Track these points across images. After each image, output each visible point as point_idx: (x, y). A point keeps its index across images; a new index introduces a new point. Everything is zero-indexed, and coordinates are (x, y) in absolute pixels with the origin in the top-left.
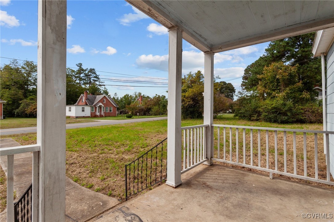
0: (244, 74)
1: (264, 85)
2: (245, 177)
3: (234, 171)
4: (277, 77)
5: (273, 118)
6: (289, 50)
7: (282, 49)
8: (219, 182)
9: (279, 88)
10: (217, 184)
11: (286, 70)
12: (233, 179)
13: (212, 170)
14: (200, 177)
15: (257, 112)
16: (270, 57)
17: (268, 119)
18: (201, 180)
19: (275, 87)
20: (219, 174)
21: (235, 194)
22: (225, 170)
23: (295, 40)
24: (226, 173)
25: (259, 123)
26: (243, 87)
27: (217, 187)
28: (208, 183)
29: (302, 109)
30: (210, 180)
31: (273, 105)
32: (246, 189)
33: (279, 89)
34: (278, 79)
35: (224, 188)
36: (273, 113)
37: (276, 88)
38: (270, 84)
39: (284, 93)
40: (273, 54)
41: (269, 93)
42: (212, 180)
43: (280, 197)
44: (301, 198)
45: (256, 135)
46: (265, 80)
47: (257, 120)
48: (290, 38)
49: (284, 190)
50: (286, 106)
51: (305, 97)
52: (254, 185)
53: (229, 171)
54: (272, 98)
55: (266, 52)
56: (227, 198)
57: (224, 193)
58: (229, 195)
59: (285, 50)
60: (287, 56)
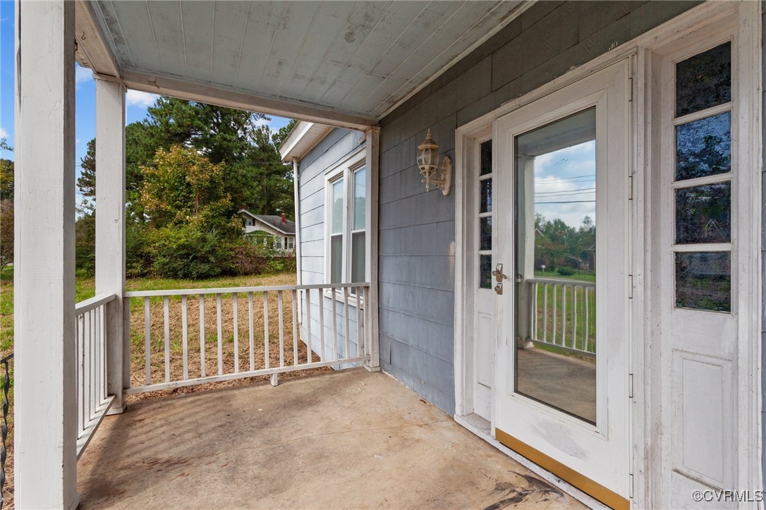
0: (89, 153)
1: (157, 194)
2: (231, 403)
3: (198, 400)
4: (188, 179)
5: (181, 270)
6: (200, 129)
7: (187, 122)
8: (189, 440)
9: (190, 204)
10: (188, 446)
11: (203, 168)
12: (212, 417)
13: (140, 421)
14: (123, 455)
15: (141, 256)
16: (161, 131)
17: (170, 271)
18: (135, 458)
19: (181, 201)
20: (170, 423)
21: (245, 445)
22: (175, 408)
23: (210, 112)
24: (185, 413)
25: (150, 283)
26: (84, 189)
27: (195, 451)
28: (165, 456)
29: (231, 249)
30: (161, 447)
31: (182, 241)
32: (254, 424)
33: (189, 207)
34: (189, 185)
35: (211, 445)
36: (182, 257)
37: (184, 202)
38: (171, 193)
39: (201, 216)
40: (167, 123)
41: (170, 212)
42: (166, 445)
43: (310, 409)
44: (333, 397)
45: (157, 310)
46: (159, 181)
47: (142, 275)
48: (201, 104)
49: (306, 395)
50: (206, 242)
51: (236, 227)
52: (260, 410)
53: (189, 406)
54: (176, 224)
55: (149, 114)
56: (239, 461)
57: (223, 457)
58: (235, 452)
59: (192, 124)
60: (193, 139)
